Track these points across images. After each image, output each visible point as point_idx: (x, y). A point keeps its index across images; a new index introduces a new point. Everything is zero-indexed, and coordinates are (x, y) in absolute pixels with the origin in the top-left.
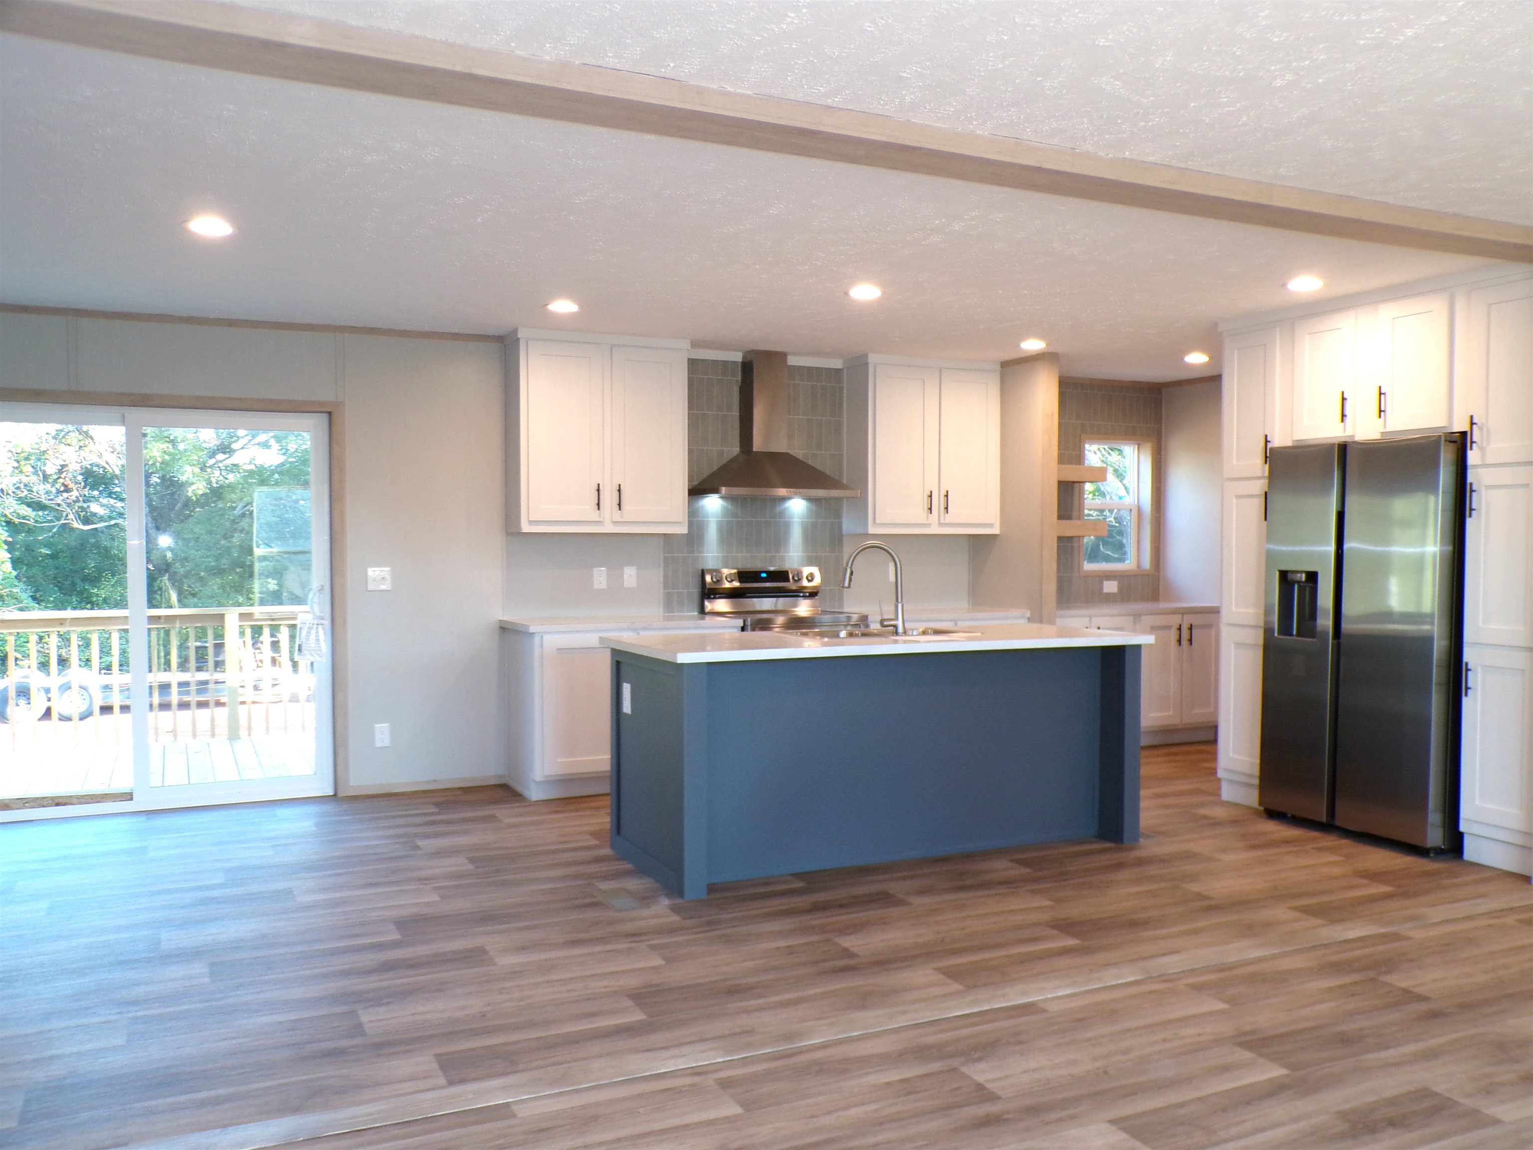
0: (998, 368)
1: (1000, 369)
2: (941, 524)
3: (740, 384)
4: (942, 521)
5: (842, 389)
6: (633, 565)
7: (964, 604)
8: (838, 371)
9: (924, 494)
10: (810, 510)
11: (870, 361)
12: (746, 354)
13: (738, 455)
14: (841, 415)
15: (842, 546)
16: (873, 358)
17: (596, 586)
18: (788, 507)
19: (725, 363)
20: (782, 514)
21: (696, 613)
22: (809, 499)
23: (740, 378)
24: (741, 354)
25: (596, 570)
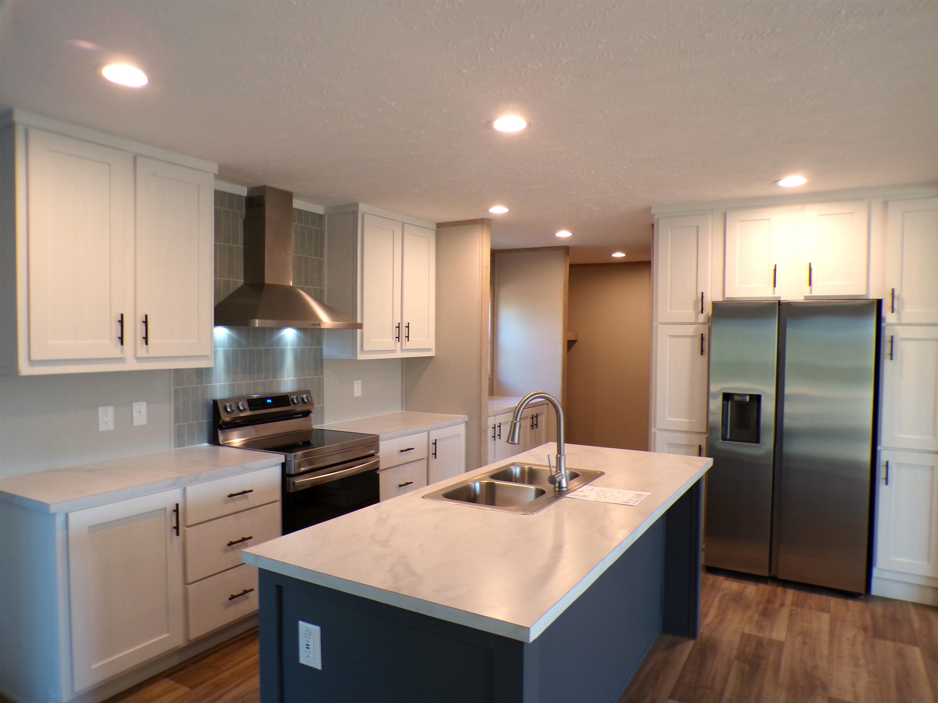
0: (435, 228)
1: (436, 229)
2: (402, 350)
3: (244, 218)
4: (404, 348)
5: (322, 232)
6: (143, 401)
7: (397, 411)
8: (320, 216)
9: (393, 325)
10: (299, 338)
11: (360, 209)
12: (251, 190)
13: (242, 286)
14: (322, 256)
15: (323, 369)
16: (363, 207)
17: (103, 427)
18: (283, 336)
19: (231, 195)
20: (279, 342)
21: (206, 444)
22: (299, 329)
23: (244, 212)
24: (246, 189)
25: (101, 410)
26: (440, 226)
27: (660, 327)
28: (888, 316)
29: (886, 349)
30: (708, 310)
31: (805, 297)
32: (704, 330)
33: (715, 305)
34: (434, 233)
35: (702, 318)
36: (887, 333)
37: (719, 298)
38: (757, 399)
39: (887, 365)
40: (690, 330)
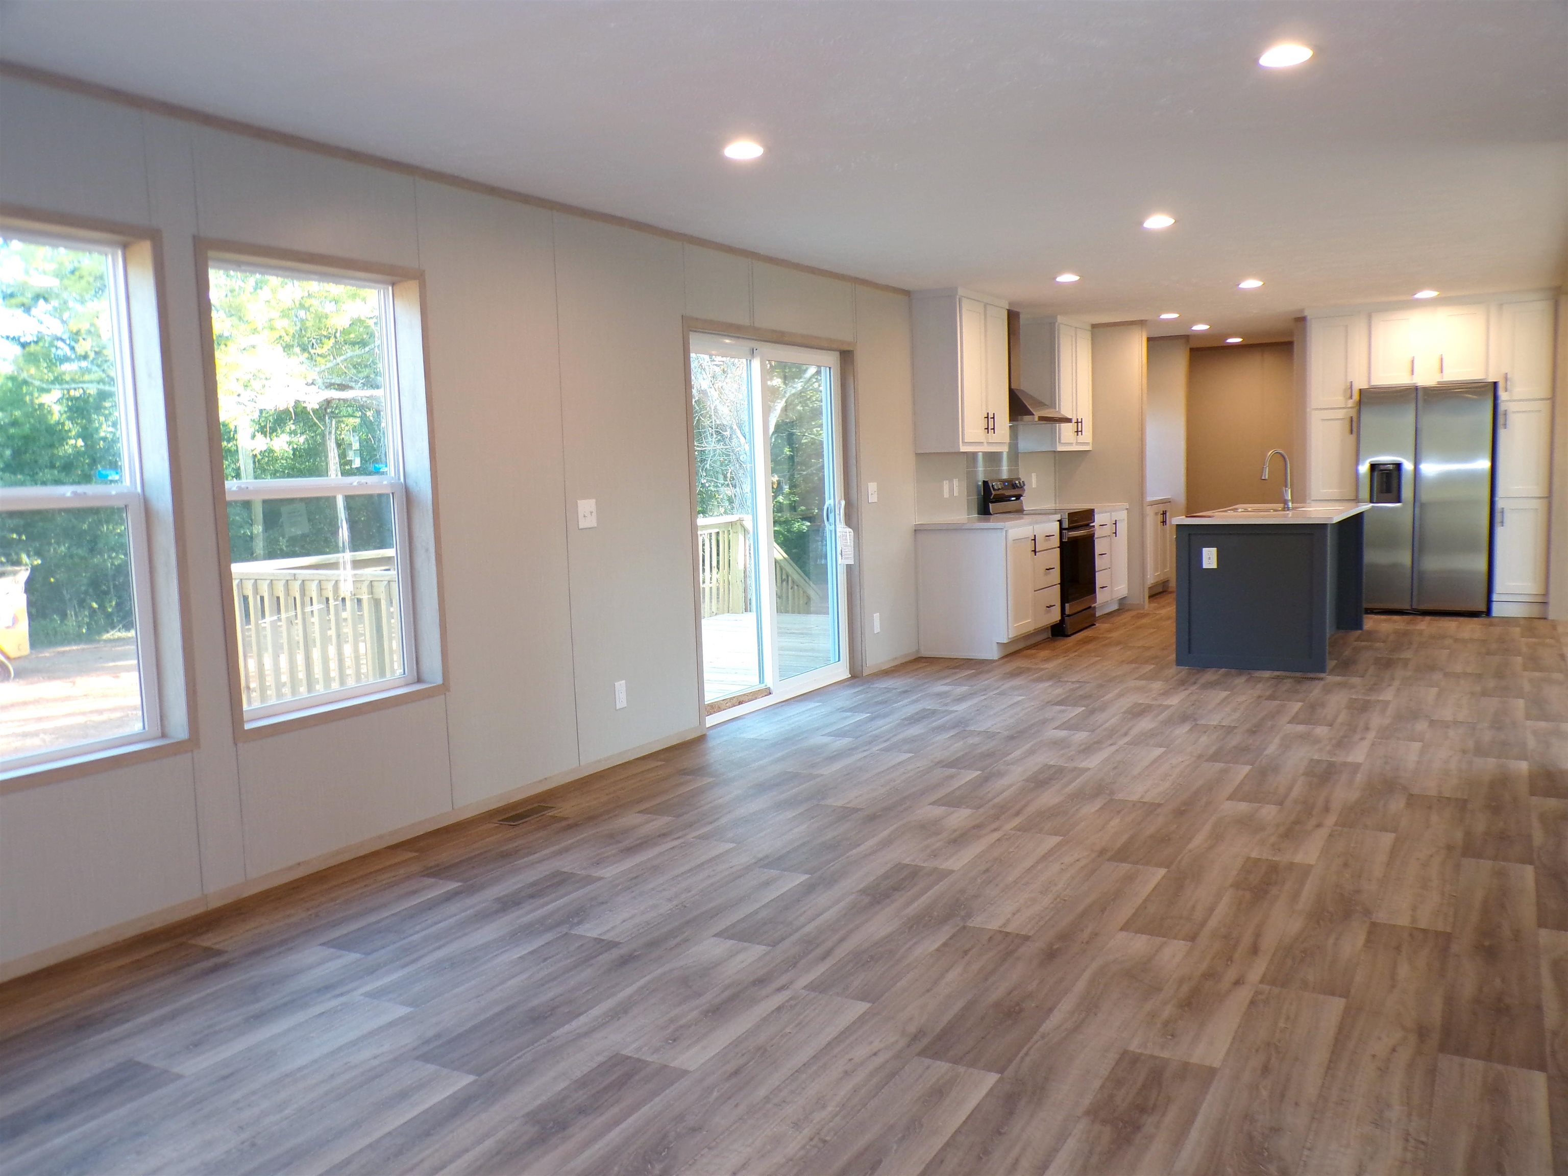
26: (1094, 326)
27: (1313, 412)
28: (1503, 395)
29: (1501, 420)
30: (1356, 396)
31: (1438, 382)
32: (1353, 413)
33: (1361, 391)
34: (1089, 333)
35: (1350, 403)
36: (1502, 407)
37: (1365, 386)
38: (1398, 466)
39: (1502, 433)
40: (1341, 414)
